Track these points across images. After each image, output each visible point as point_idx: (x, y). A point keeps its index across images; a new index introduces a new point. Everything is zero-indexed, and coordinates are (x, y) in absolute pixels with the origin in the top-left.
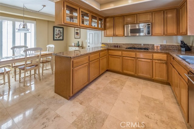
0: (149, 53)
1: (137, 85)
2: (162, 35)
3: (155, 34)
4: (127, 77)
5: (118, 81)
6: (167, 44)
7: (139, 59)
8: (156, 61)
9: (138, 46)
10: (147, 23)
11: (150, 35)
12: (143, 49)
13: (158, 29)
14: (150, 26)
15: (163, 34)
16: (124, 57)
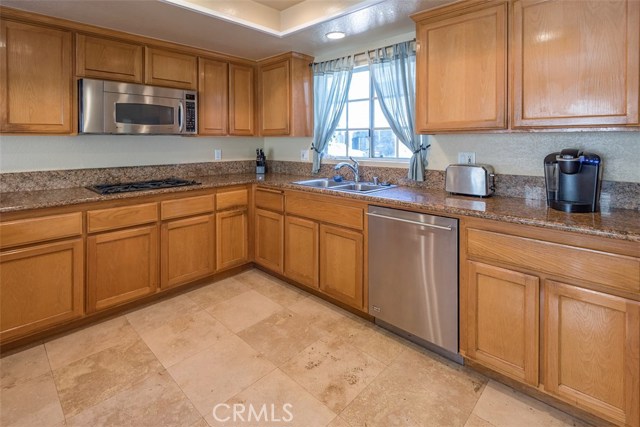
0: (204, 192)
1: (192, 320)
2: (222, 135)
3: (207, 132)
4: (118, 322)
5: (101, 365)
6: (224, 160)
7: (172, 224)
8: (225, 213)
9: (133, 173)
10: (186, 92)
11: (196, 132)
12: (149, 185)
13: (213, 115)
14: (195, 101)
15: (225, 132)
16: (98, 236)
